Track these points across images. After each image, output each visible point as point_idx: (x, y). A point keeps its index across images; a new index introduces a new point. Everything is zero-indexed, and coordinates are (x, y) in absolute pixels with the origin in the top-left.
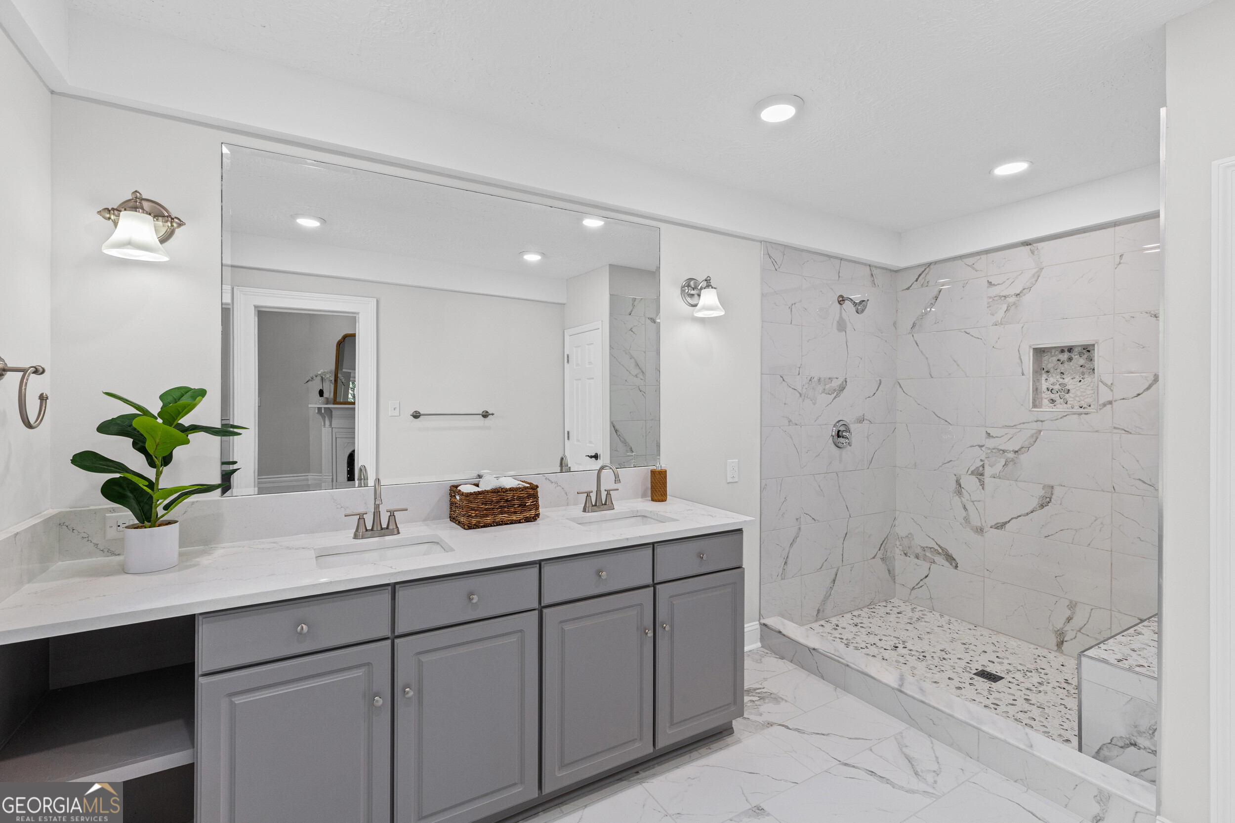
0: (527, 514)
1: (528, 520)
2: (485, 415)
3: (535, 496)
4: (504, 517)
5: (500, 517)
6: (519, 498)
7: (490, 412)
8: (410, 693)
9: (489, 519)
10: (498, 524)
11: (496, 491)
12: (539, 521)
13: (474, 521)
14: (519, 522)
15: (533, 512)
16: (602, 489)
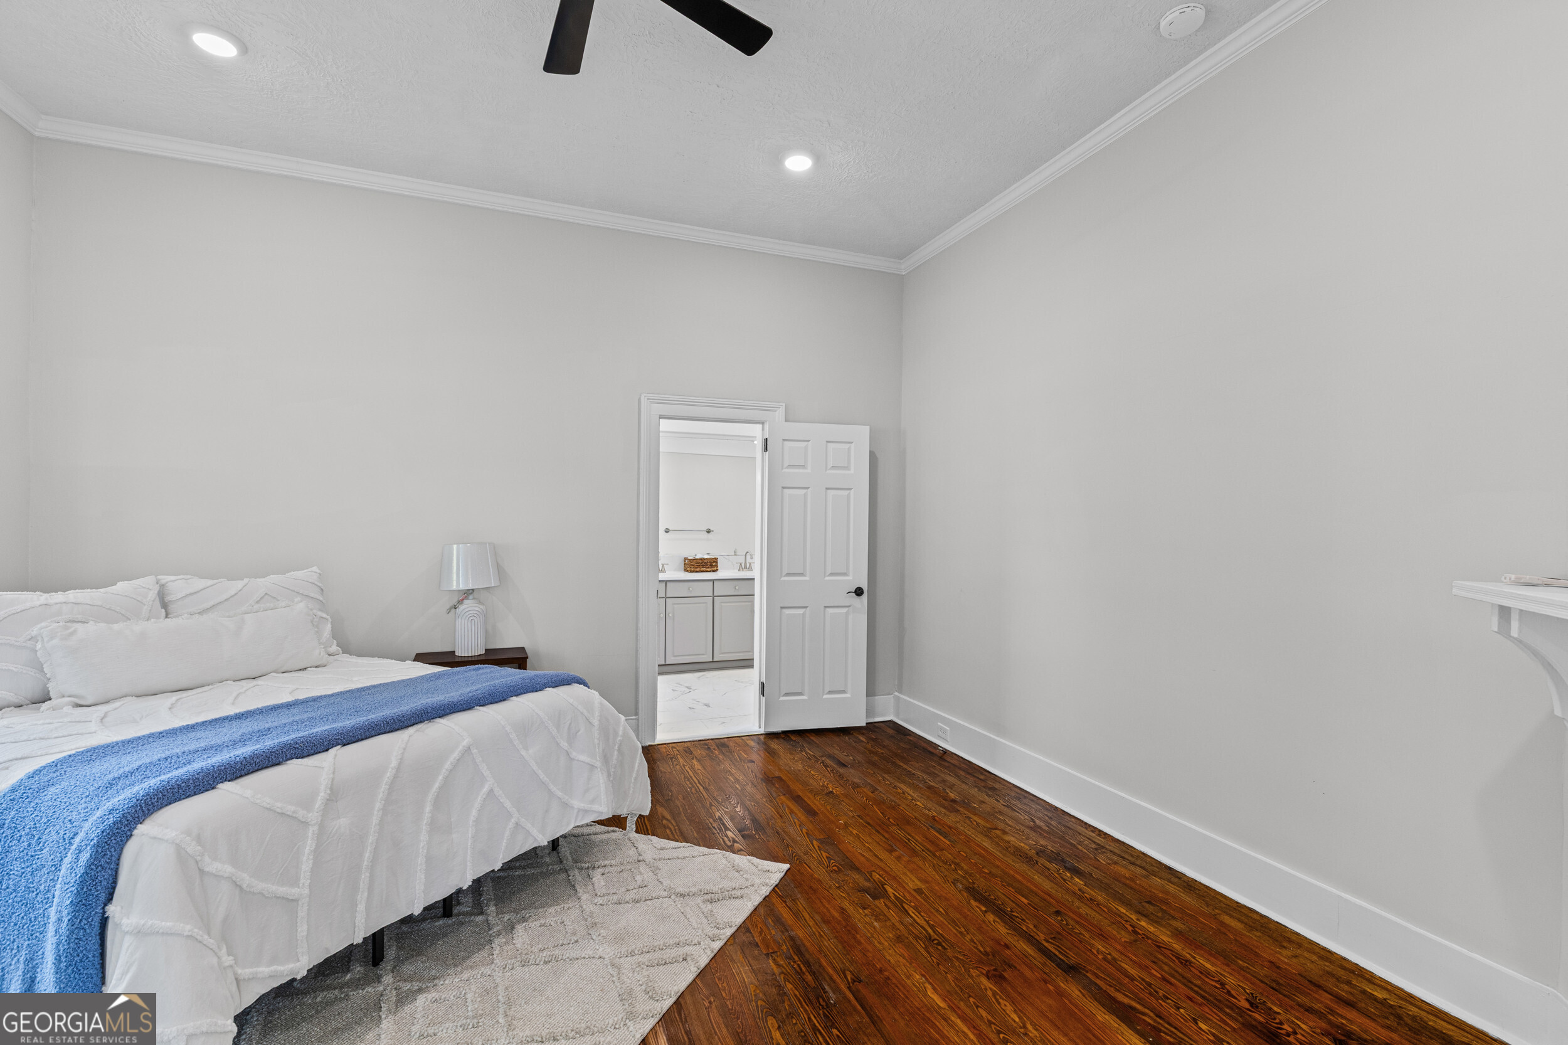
0: (713, 569)
1: (713, 571)
2: (709, 531)
3: (717, 562)
4: (704, 569)
5: (702, 569)
6: (710, 562)
7: (711, 529)
8: (671, 615)
9: (698, 570)
10: (702, 572)
11: (701, 559)
12: (717, 572)
13: (692, 570)
14: (710, 571)
15: (715, 568)
16: (747, 562)
